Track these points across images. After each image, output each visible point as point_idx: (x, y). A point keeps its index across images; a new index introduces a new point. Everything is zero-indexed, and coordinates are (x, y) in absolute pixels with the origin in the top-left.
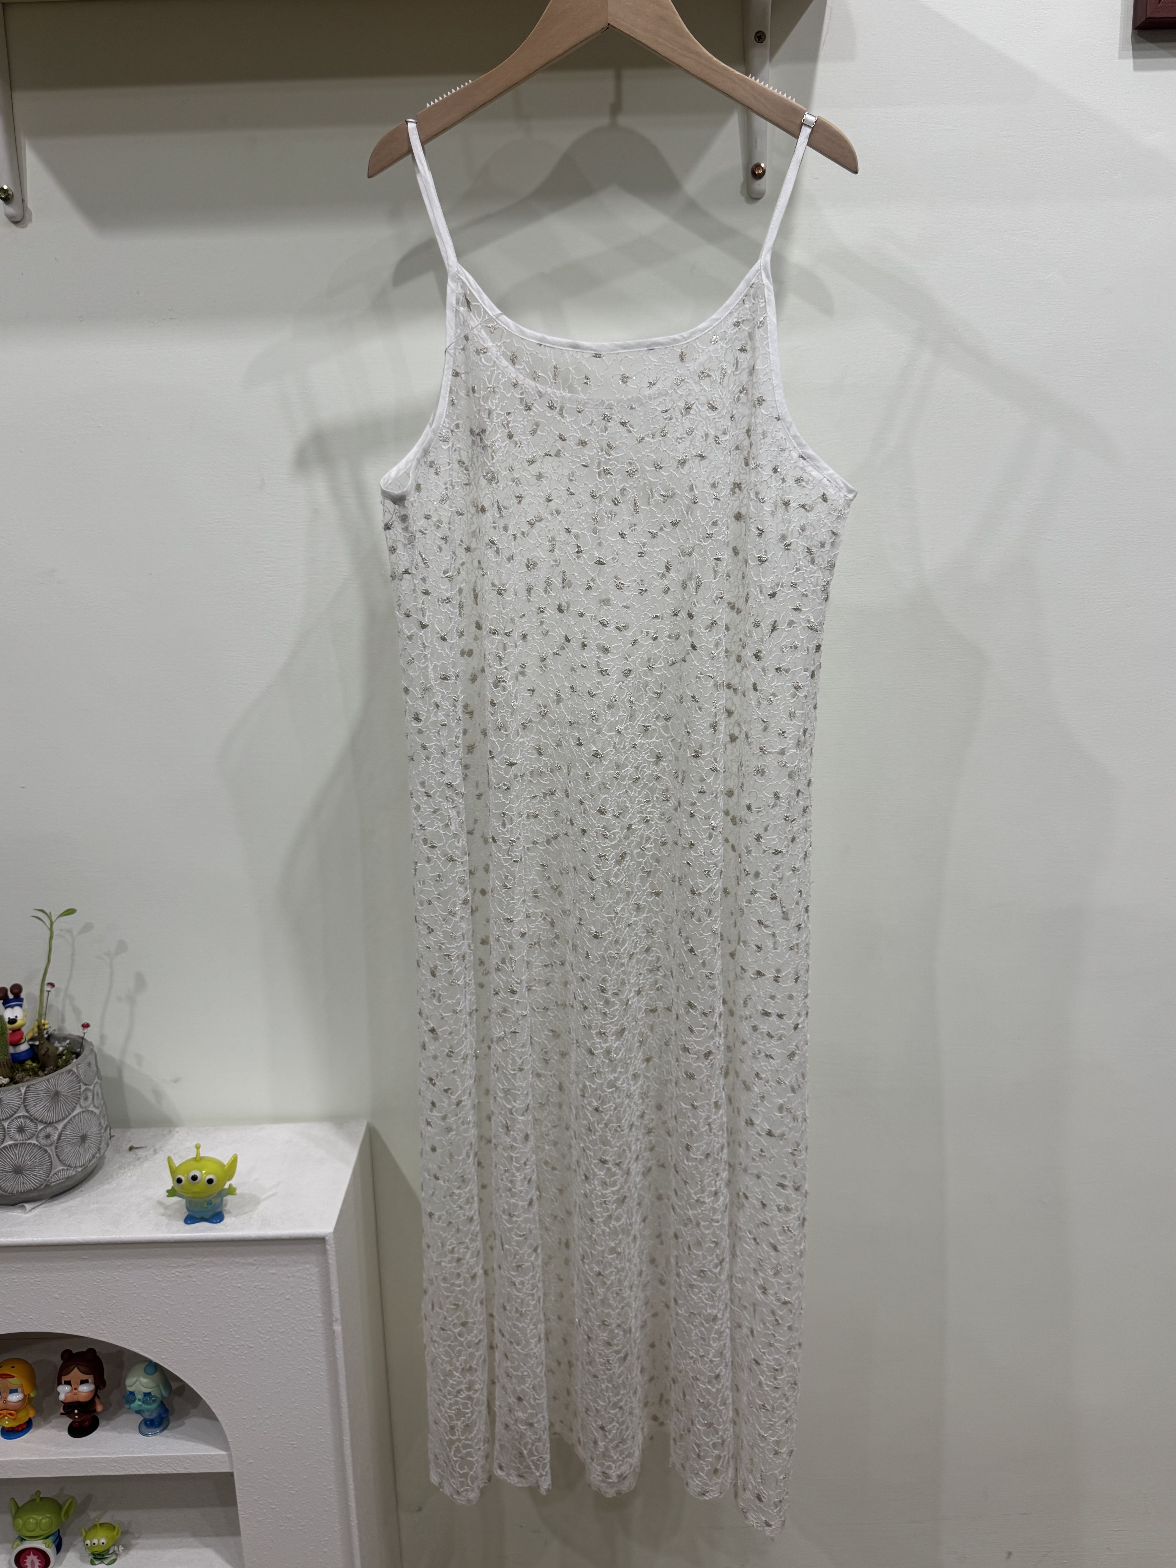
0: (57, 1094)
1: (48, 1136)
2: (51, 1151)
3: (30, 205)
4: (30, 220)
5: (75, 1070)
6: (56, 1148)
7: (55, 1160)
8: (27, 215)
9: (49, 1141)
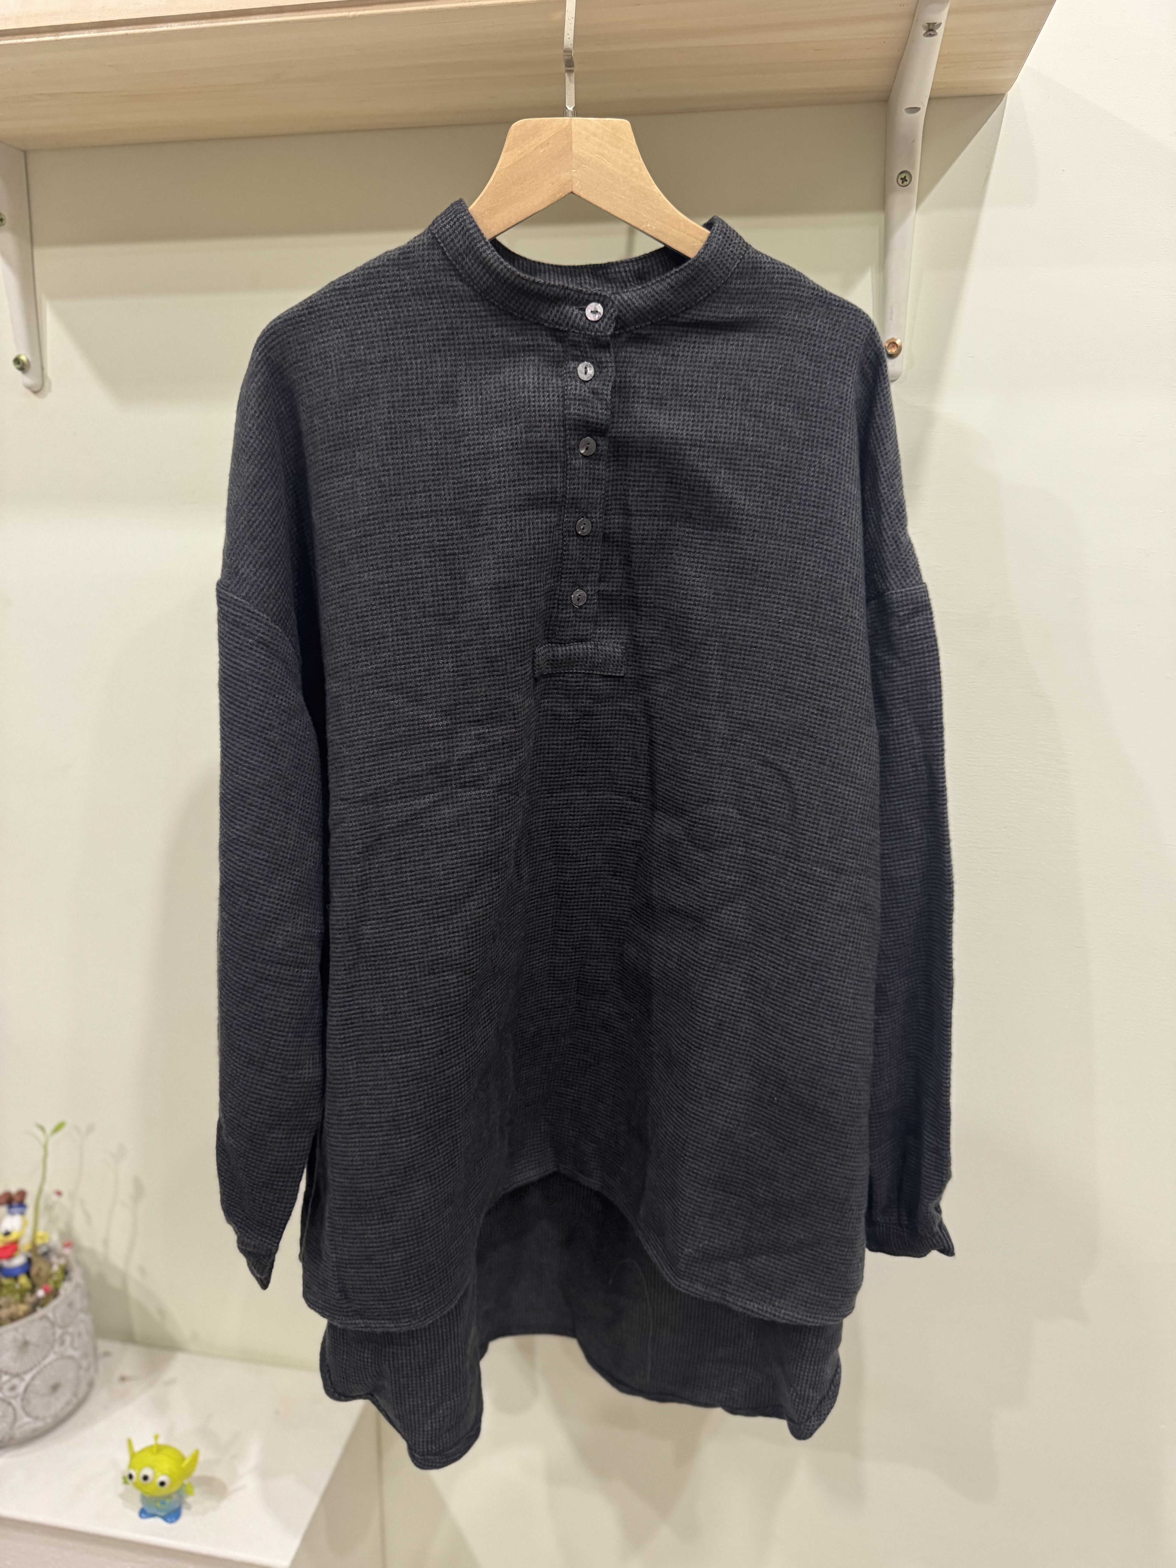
0: (26, 1344)
1: (13, 1388)
2: (17, 1403)
3: (50, 372)
4: (50, 390)
5: (50, 1315)
6: (23, 1400)
7: (20, 1412)
8: (46, 384)
9: (13, 1393)
